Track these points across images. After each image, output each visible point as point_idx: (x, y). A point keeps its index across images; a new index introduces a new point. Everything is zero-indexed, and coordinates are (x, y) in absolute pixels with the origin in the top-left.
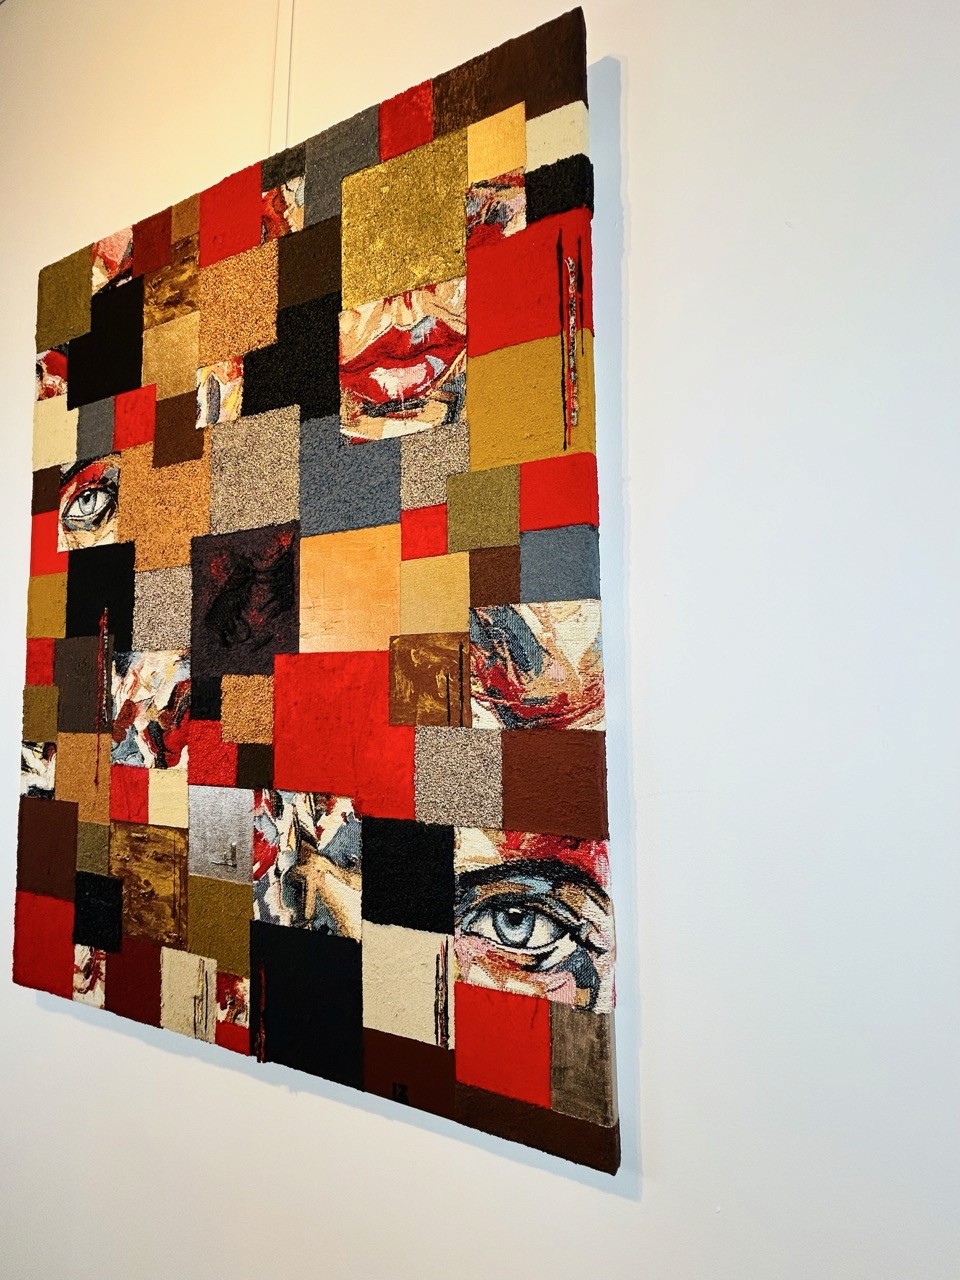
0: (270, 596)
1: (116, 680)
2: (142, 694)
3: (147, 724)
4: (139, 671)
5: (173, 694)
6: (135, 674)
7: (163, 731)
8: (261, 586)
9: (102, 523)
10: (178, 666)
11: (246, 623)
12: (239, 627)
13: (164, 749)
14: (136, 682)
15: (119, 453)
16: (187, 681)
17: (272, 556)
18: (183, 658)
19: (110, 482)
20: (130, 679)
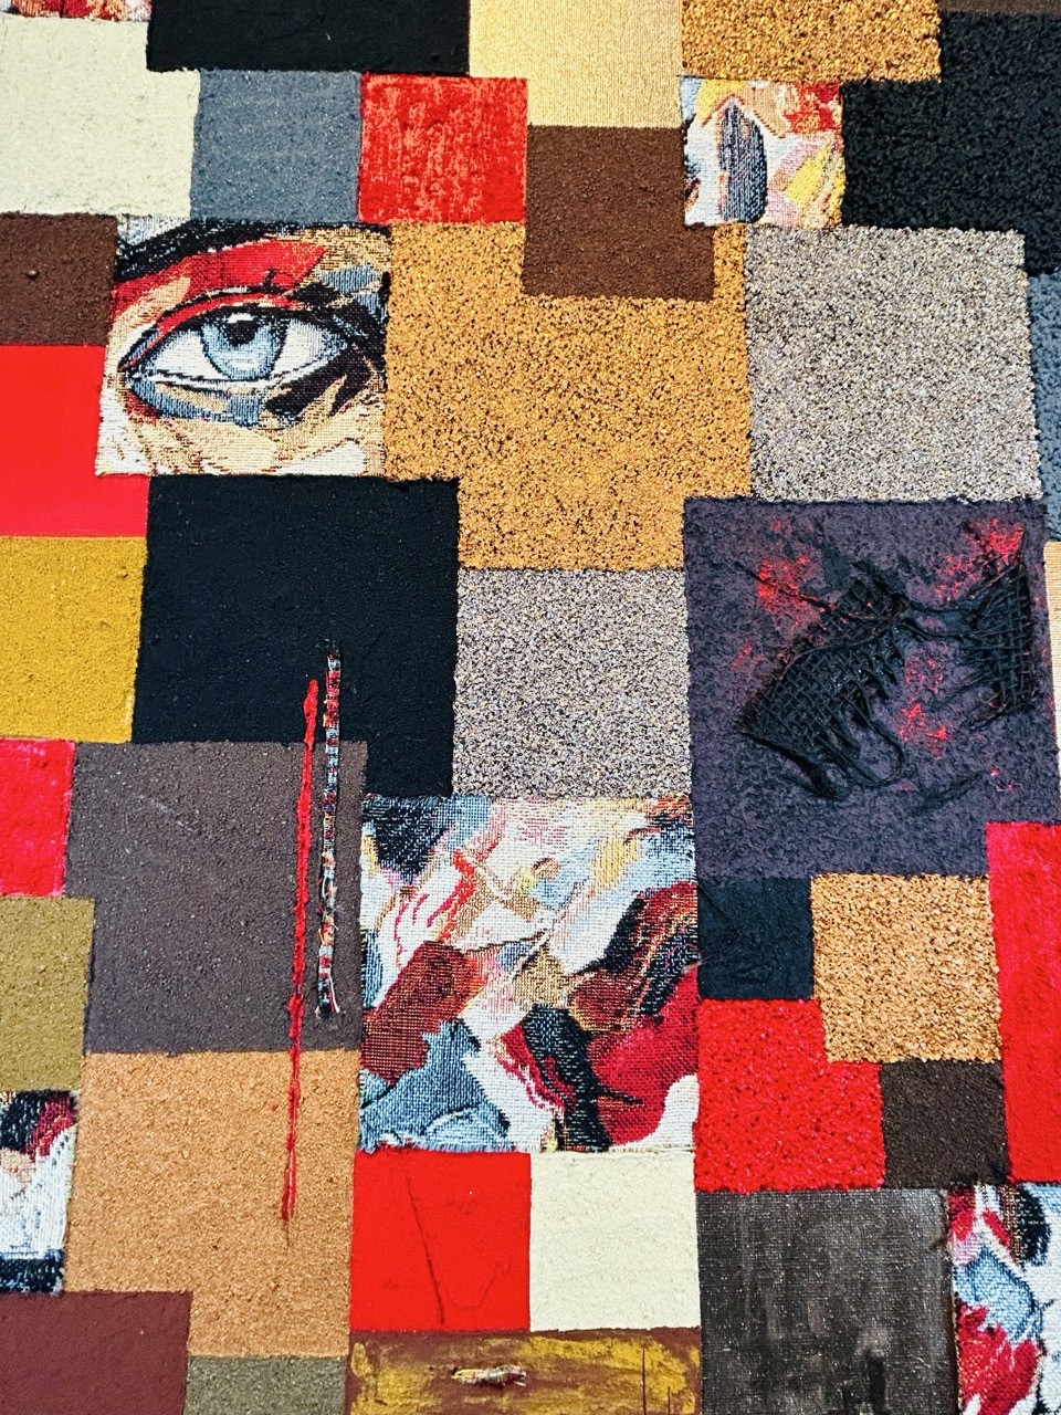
0: (962, 673)
1: (377, 883)
2: (492, 925)
3: (516, 1016)
4: (481, 857)
5: (627, 926)
6: (460, 865)
7: (587, 1036)
8: (932, 646)
9: (308, 412)
10: (642, 844)
11: (888, 739)
12: (865, 748)
13: (594, 1088)
14: (465, 891)
15: (386, 231)
16: (682, 888)
17: (961, 576)
18: (662, 822)
19: (342, 302)
20: (440, 880)
